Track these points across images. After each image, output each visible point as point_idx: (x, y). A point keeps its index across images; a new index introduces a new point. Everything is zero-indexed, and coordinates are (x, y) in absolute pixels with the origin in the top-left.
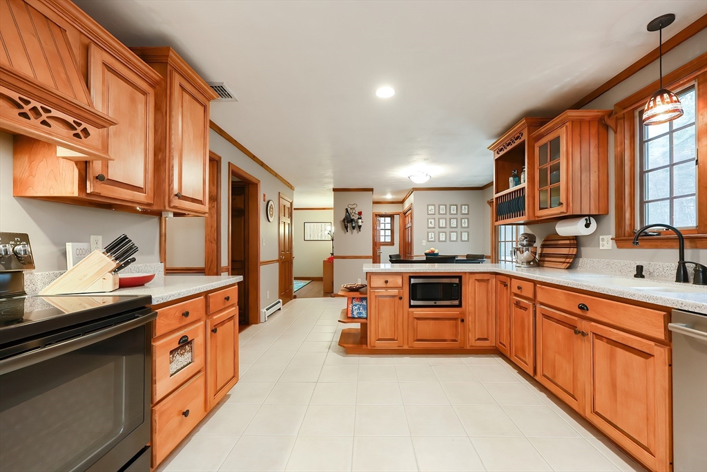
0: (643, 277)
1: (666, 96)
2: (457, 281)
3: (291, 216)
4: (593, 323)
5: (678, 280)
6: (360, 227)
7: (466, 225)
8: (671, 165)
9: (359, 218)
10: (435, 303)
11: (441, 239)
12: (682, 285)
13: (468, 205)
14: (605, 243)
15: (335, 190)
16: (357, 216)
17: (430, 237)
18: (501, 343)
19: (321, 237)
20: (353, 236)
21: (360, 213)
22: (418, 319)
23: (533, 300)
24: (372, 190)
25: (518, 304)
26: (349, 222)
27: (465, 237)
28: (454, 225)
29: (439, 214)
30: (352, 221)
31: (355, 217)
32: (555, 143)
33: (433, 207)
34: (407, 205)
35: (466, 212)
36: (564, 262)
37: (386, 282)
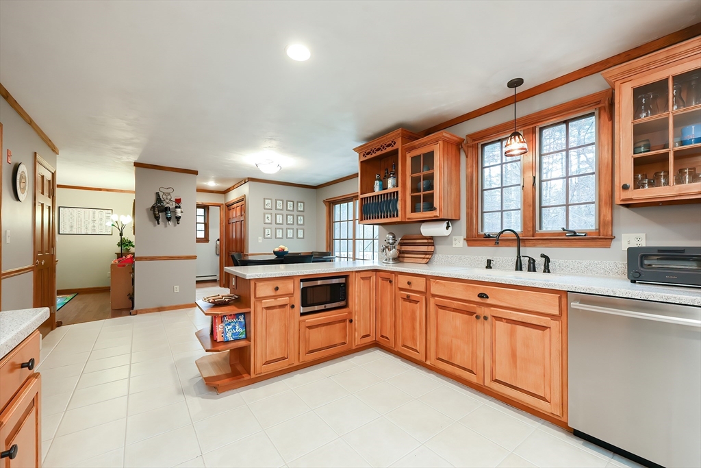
0: (491, 268)
1: (517, 137)
2: (342, 280)
3: (52, 195)
4: (492, 308)
5: (517, 269)
6: (178, 218)
7: (302, 223)
8: (502, 188)
9: (176, 207)
10: (325, 307)
11: (278, 236)
12: (519, 272)
13: (304, 203)
14: (457, 242)
15: (136, 164)
16: (174, 205)
17: (266, 233)
18: (382, 336)
19: (94, 229)
20: (166, 230)
21: (178, 201)
22: (310, 328)
23: (426, 293)
24: (196, 173)
25: (408, 299)
26: (161, 211)
27: (301, 234)
28: (290, 221)
29: (276, 209)
30: (166, 210)
31: (172, 205)
32: (429, 157)
33: (270, 201)
34: (233, 196)
35: (302, 210)
36: (424, 258)
37: (277, 289)
